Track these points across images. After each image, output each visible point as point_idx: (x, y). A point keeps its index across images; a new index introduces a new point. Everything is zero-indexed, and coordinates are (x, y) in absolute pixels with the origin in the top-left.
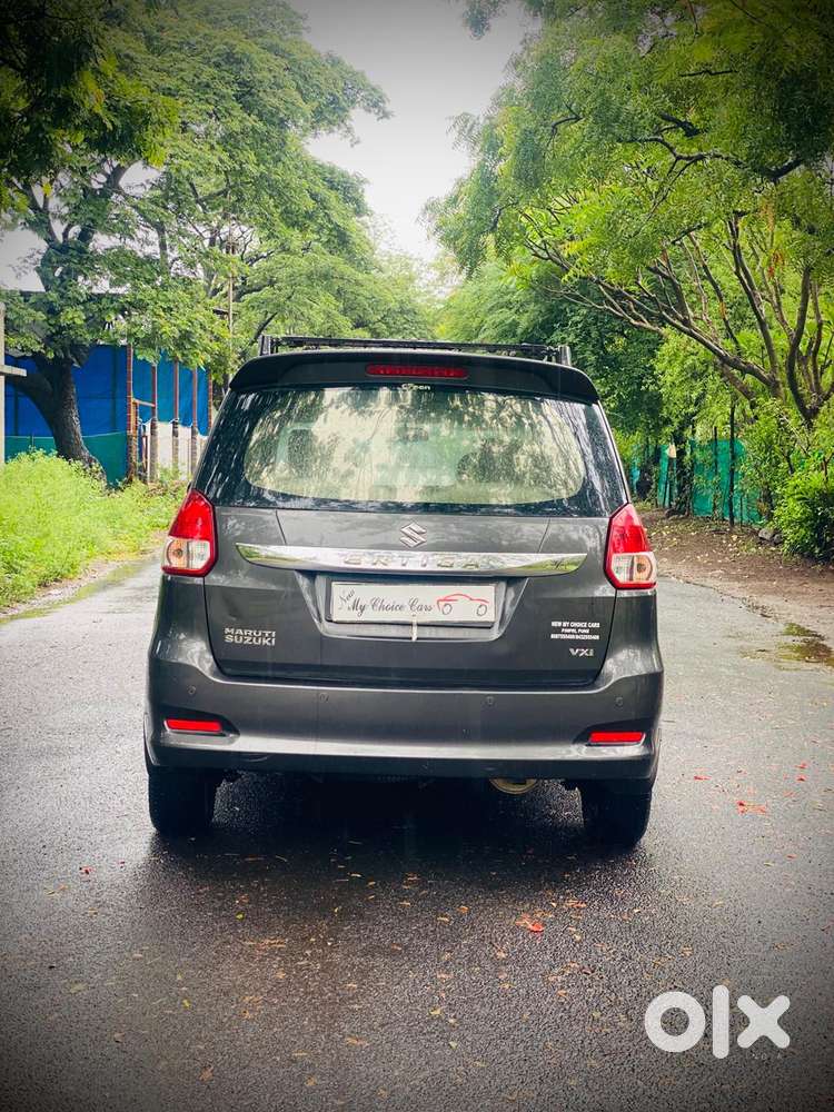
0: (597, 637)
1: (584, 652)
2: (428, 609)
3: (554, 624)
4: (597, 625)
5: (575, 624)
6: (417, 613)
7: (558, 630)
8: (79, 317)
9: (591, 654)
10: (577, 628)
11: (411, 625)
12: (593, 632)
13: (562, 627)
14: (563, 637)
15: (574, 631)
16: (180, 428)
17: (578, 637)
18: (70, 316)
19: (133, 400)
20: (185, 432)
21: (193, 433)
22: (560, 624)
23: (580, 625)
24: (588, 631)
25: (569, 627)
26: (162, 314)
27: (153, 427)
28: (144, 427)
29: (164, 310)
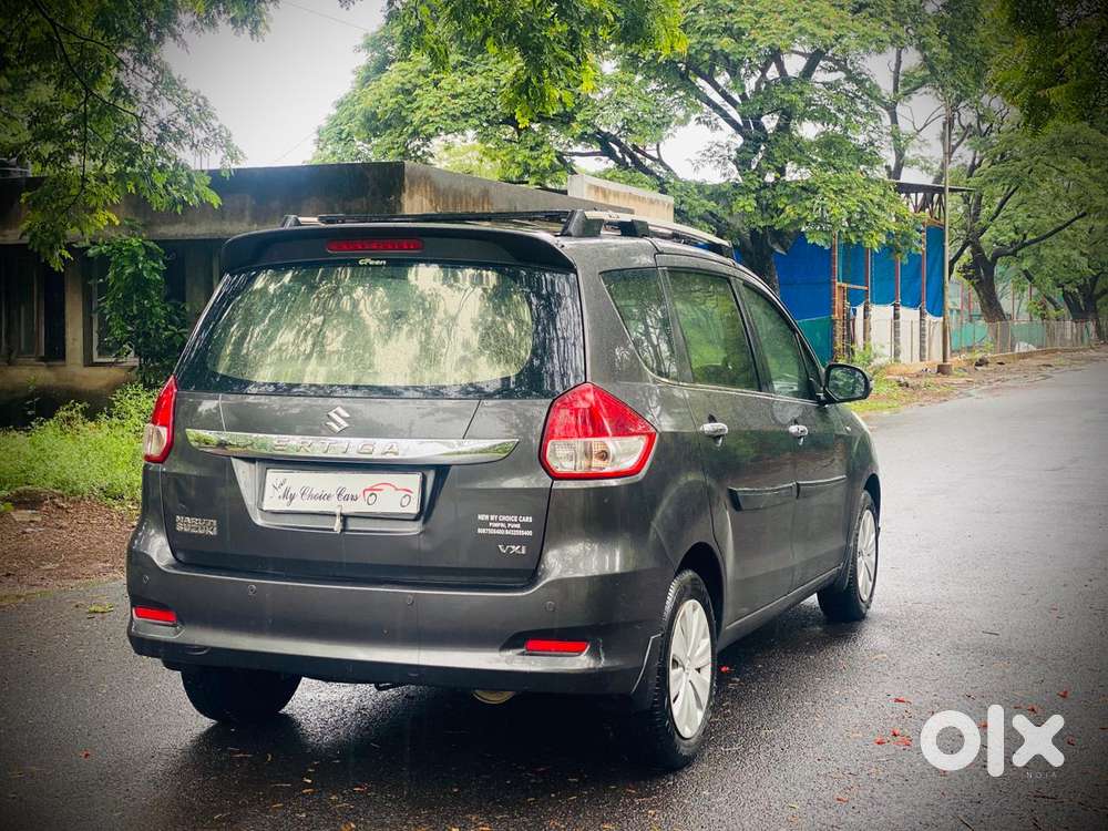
0: (529, 533)
1: (515, 549)
2: (354, 498)
3: (481, 517)
4: (529, 519)
5: (504, 518)
6: (343, 503)
7: (485, 524)
8: (750, 205)
9: (523, 552)
10: (506, 523)
11: (335, 515)
12: (525, 526)
13: (490, 521)
14: (491, 531)
15: (503, 525)
16: (903, 311)
17: (507, 532)
18: (741, 204)
19: (838, 284)
20: (909, 315)
21: (922, 314)
22: (487, 517)
23: (509, 518)
24: (518, 526)
25: (498, 521)
26: (833, 196)
27: (866, 310)
28: (855, 311)
29: (835, 192)
